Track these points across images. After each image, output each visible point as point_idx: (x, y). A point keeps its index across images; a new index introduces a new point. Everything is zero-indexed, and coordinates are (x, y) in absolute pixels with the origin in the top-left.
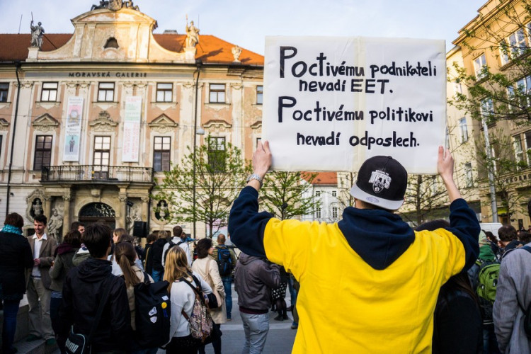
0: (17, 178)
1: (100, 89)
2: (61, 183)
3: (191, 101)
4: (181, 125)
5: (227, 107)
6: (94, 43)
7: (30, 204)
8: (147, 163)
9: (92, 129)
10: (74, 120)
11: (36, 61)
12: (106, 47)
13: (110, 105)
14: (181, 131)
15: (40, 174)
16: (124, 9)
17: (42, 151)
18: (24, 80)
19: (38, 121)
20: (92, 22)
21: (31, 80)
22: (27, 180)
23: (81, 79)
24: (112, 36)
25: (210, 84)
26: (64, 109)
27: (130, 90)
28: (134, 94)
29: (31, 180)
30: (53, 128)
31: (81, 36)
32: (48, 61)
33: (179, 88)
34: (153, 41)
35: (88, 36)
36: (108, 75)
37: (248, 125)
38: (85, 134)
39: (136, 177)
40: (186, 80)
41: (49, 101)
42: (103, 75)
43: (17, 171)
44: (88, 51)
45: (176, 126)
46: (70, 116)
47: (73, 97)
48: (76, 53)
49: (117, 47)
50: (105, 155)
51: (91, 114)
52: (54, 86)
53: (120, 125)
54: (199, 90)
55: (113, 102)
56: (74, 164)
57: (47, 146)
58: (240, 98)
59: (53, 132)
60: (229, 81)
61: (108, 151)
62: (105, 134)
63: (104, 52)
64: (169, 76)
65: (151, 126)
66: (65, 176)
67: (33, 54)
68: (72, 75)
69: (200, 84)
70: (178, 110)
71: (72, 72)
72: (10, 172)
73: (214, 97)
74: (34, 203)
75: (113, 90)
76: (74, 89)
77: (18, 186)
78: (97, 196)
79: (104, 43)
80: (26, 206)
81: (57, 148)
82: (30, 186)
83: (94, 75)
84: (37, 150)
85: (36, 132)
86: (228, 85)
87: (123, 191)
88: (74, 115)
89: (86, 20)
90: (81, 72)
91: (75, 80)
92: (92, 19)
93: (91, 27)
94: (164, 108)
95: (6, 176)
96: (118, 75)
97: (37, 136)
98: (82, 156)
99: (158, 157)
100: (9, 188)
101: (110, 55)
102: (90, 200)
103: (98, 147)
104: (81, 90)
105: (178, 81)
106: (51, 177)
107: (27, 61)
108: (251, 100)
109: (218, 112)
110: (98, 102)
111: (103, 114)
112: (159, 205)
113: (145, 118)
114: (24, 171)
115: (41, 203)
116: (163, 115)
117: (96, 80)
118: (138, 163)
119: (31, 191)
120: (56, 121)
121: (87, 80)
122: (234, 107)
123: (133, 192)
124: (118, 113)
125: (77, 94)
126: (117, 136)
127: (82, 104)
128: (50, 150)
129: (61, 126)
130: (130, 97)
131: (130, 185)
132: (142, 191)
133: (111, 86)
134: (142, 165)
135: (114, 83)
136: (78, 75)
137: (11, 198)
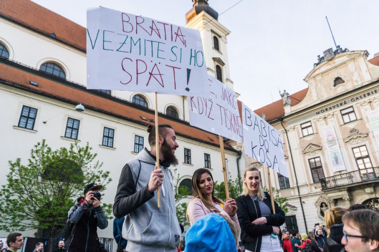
0: (304, 191)
1: (343, 115)
2: (338, 188)
6: (325, 87)
7: (319, 208)
9: (348, 144)
10: (331, 142)
11: (291, 113)
12: (335, 86)
13: (356, 123)
15: (320, 185)
16: (337, 56)
17: (316, 169)
18: (288, 127)
19: (306, 150)
20: (318, 75)
21: (292, 126)
22: (311, 190)
23: (326, 113)
24: (336, 76)
26: (321, 137)
27: (368, 106)
28: (372, 108)
29: (314, 190)
30: (318, 151)
31: (314, 86)
32: (299, 110)
34: (371, 66)
35: (319, 85)
36: (345, 103)
38: (344, 149)
41: (309, 135)
42: (341, 104)
43: (302, 186)
44: (323, 93)
46: (327, 140)
47: (325, 127)
48: (315, 98)
49: (343, 82)
50: (367, 160)
51: (343, 134)
52: (309, 124)
53: (370, 135)
55: (356, 120)
56: (343, 173)
57: (318, 165)
59: (319, 154)
61: (368, 156)
62: (360, 145)
63: (335, 90)
66: (339, 183)
67: (288, 110)
68: (318, 113)
71: (317, 111)
72: (298, 187)
74: (322, 206)
75: (353, 111)
76: (324, 121)
77: (307, 196)
78: (372, 193)
79: (333, 83)
80: (316, 210)
81: (326, 164)
82: (315, 194)
83: (334, 107)
84: (312, 169)
85: (307, 157)
88: (330, 138)
89: (313, 75)
90: (324, 109)
91: (322, 115)
92: (317, 72)
93: (319, 78)
95: (296, 190)
96: (353, 100)
97: (309, 160)
98: (349, 165)
100: (300, 198)
101: (341, 89)
102: (367, 197)
103: (358, 155)
104: (328, 120)
106: (328, 185)
107: (286, 115)
110: (346, 123)
111: (352, 131)
114: (307, 185)
117: (337, 110)
119: (317, 198)
120: (319, 146)
121: (330, 112)
124: (365, 127)
125: (327, 124)
126: (371, 143)
127: (333, 130)
128: (321, 167)
129: (324, 149)
130: (370, 111)
133: (351, 110)
135: (352, 107)
136: (323, 111)
137: (304, 205)
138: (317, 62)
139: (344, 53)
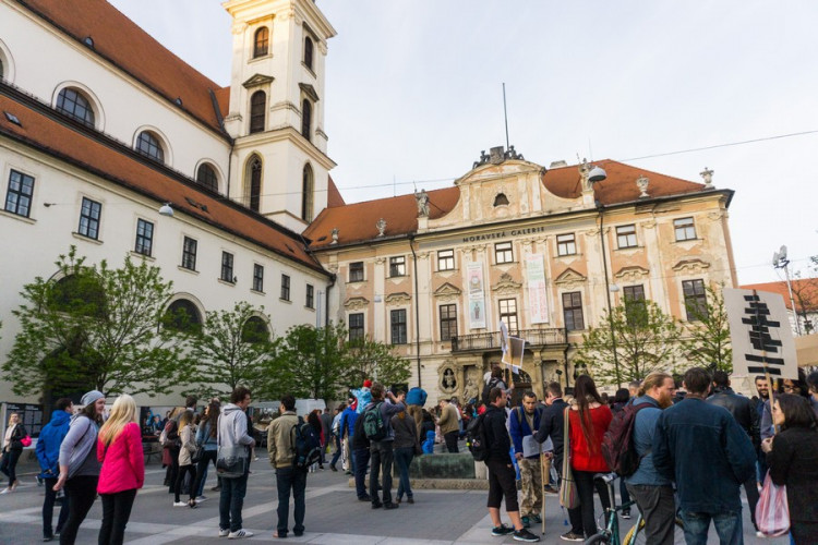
0: (426, 350)
1: (497, 251)
2: (472, 352)
3: (597, 250)
4: (590, 278)
5: (641, 250)
6: (483, 203)
7: (442, 375)
8: (558, 323)
9: (496, 293)
10: (476, 287)
11: (427, 231)
12: (495, 205)
13: (511, 266)
14: (591, 284)
15: (450, 344)
16: (508, 161)
17: (448, 321)
18: (419, 252)
19: (440, 291)
20: (476, 181)
21: (426, 250)
22: (436, 351)
23: (476, 243)
24: (500, 192)
25: (617, 227)
26: (464, 276)
27: (529, 247)
28: (534, 251)
29: (440, 351)
30: (454, 297)
31: (468, 198)
32: (439, 230)
33: (581, 237)
34: (545, 191)
35: (475, 198)
36: (503, 235)
37: (668, 267)
38: (489, 299)
39: (549, 339)
40: (588, 228)
41: (447, 270)
42: (498, 235)
43: (425, 343)
44: (478, 212)
45: (584, 279)
46: (471, 283)
47: (471, 262)
48: (466, 217)
49: (507, 203)
50: (513, 319)
51: (492, 278)
52: (450, 253)
53: (524, 286)
54: (605, 237)
55: (512, 262)
56: (482, 332)
57: (452, 315)
58: (654, 238)
59: (455, 300)
60: (639, 220)
61: (515, 314)
62: (509, 297)
63: (495, 211)
64: (569, 225)
65: (557, 283)
66: (476, 344)
67: (424, 224)
68: (465, 240)
69: (605, 230)
70: (585, 261)
71: (465, 237)
72: (418, 344)
73: (623, 241)
74: (446, 373)
75: (511, 249)
76: (471, 254)
77: (428, 358)
79: (493, 201)
80: (438, 377)
81: (462, 317)
82: (440, 357)
83: (488, 237)
84: (442, 320)
85: (440, 302)
86: (638, 226)
87: (537, 354)
88: (475, 281)
89: (470, 180)
90: (475, 236)
91: (470, 244)
92: (476, 177)
93: (477, 187)
94: (568, 261)
95: (415, 348)
96: (513, 233)
97: (441, 306)
98: (490, 323)
99: (569, 315)
100: (419, 360)
101: (502, 213)
103: (504, 311)
104: (478, 254)
105: (579, 230)
106: (460, 346)
107: (419, 232)
108: (669, 238)
109: (630, 258)
110: (497, 264)
111: (505, 276)
112: (576, 366)
113: (549, 276)
115: (452, 373)
116: (569, 269)
117: (491, 242)
118: (548, 324)
119: (442, 361)
120: (458, 289)
121: (482, 243)
122: (649, 249)
123: (548, 355)
124: (520, 274)
125: (474, 259)
126: (522, 297)
127: (481, 269)
128: (455, 319)
129: (463, 294)
130: (530, 254)
131: (544, 347)
132: (557, 353)
133: (508, 246)
134: (553, 326)
135: (510, 242)
136: (472, 239)
137: (422, 370)
138: (479, 160)
139: (517, 161)
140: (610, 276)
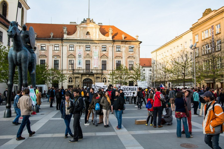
0: (64, 72)
1: (86, 47)
2: (78, 73)
3: (111, 51)
4: (109, 58)
5: (121, 52)
6: (83, 33)
7: (69, 79)
8: (100, 68)
12: (86, 34)
14: (109, 59)
15: (71, 71)
16: (91, 23)
18: (64, 44)
19: (69, 56)
20: (82, 27)
21: (66, 44)
22: (67, 72)
24: (88, 31)
25: (116, 46)
26: (76, 53)
27: (95, 48)
28: (96, 49)
31: (79, 31)
32: (70, 39)
33: (108, 47)
34: (100, 33)
35: (81, 32)
37: (126, 57)
38: (83, 59)
39: (98, 72)
40: (110, 45)
41: (72, 50)
42: (87, 43)
43: (64, 70)
45: (108, 58)
46: (78, 55)
47: (79, 49)
48: (78, 36)
49: (90, 35)
51: (84, 54)
52: (73, 46)
53: (93, 58)
54: (114, 48)
55: (90, 51)
56: (80, 68)
58: (124, 50)
59: (74, 59)
60: (121, 45)
63: (86, 36)
64: (105, 44)
65: (101, 58)
67: (65, 36)
69: (114, 46)
70: (108, 53)
71: (78, 42)
73: (117, 49)
74: (70, 79)
76: (79, 47)
77: (65, 74)
78: (88, 77)
79: (86, 33)
81: (75, 64)
82: (69, 74)
83: (84, 43)
84: (70, 64)
85: (69, 59)
86: (121, 46)
87: (95, 75)
88: (80, 55)
89: (80, 26)
91: (79, 44)
92: (82, 26)
94: (104, 53)
95: (61, 71)
96: (91, 43)
98: (83, 66)
99: (103, 66)
101: (88, 37)
102: (86, 78)
103: (87, 63)
104: (81, 47)
105: (108, 45)
106: (74, 72)
107: (64, 38)
108: (127, 50)
109: (118, 54)
110: (86, 51)
111: (88, 54)
112: (104, 79)
113: (99, 56)
114: (66, 70)
115: (71, 79)
116: (104, 55)
117: (85, 45)
118: (98, 68)
120: (75, 56)
121: (82, 44)
122: (123, 52)
123: (98, 76)
124: (92, 54)
125: (80, 49)
126: (92, 60)
127: (81, 52)
128: (73, 64)
129: (76, 58)
130: (95, 49)
131: (97, 74)
132: (100, 75)
133: (89, 46)
134: (99, 68)
136: (80, 43)
138: (83, 21)
140: (114, 58)
